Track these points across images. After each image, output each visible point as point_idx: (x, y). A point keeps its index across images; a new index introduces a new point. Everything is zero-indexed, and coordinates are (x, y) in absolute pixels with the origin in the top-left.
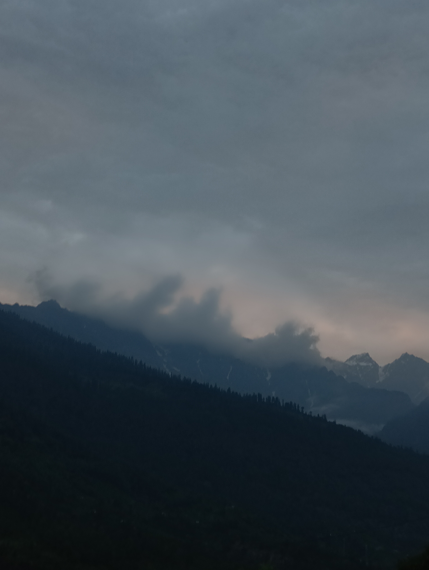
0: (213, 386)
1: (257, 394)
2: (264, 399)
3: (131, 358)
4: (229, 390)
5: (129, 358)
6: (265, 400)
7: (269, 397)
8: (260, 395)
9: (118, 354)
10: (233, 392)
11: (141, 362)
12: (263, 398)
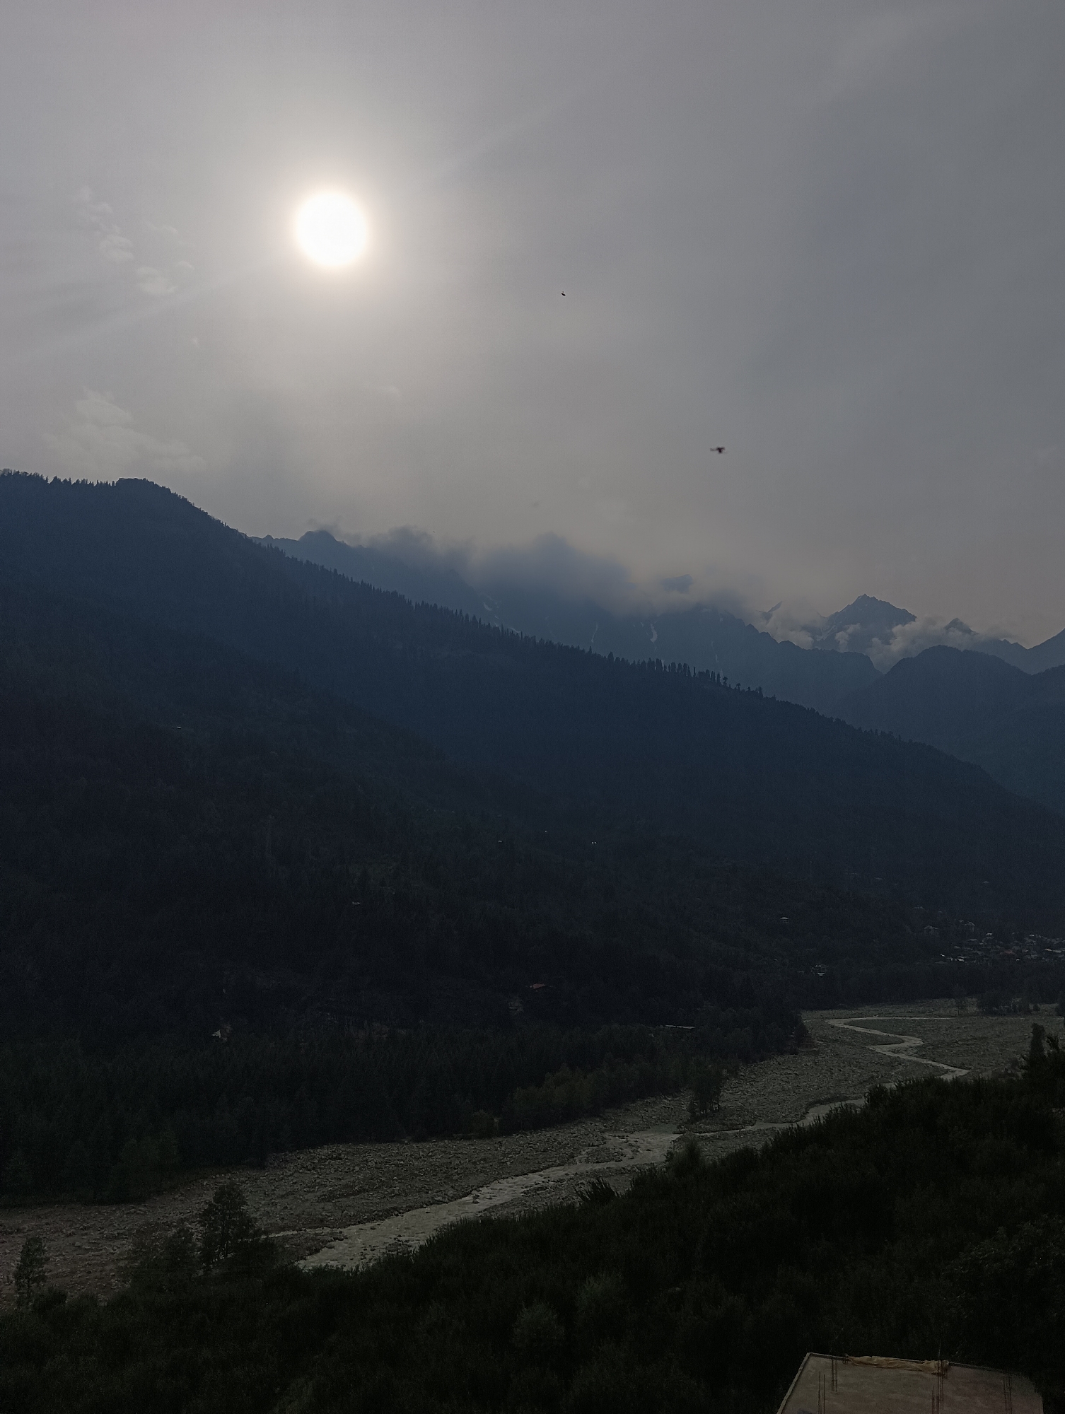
0: (587, 650)
1: (655, 661)
2: (665, 667)
3: (458, 613)
4: (611, 655)
5: (456, 612)
6: (667, 670)
7: (673, 664)
8: (659, 662)
9: (439, 607)
10: (617, 659)
11: (474, 617)
12: (663, 666)
